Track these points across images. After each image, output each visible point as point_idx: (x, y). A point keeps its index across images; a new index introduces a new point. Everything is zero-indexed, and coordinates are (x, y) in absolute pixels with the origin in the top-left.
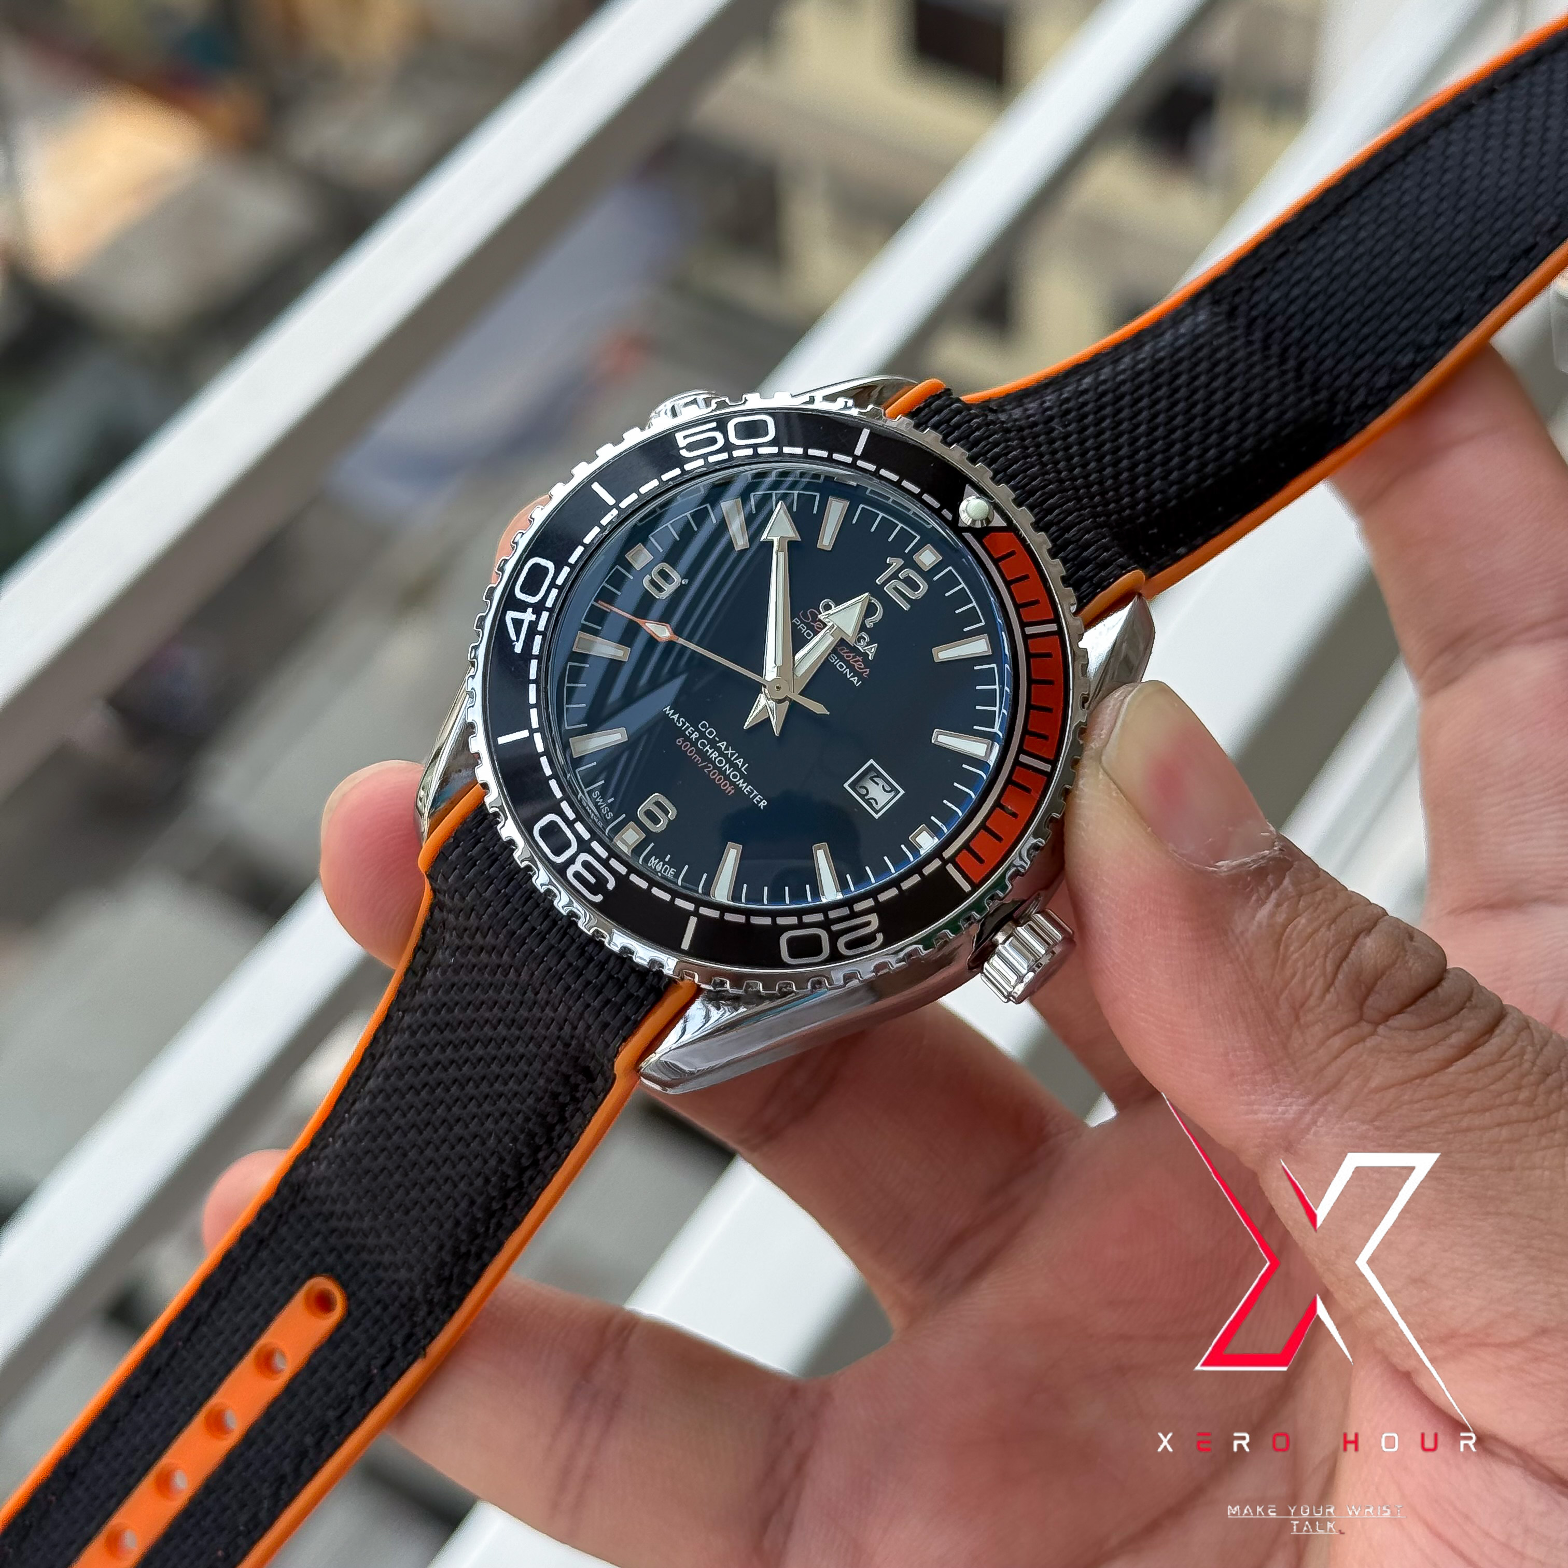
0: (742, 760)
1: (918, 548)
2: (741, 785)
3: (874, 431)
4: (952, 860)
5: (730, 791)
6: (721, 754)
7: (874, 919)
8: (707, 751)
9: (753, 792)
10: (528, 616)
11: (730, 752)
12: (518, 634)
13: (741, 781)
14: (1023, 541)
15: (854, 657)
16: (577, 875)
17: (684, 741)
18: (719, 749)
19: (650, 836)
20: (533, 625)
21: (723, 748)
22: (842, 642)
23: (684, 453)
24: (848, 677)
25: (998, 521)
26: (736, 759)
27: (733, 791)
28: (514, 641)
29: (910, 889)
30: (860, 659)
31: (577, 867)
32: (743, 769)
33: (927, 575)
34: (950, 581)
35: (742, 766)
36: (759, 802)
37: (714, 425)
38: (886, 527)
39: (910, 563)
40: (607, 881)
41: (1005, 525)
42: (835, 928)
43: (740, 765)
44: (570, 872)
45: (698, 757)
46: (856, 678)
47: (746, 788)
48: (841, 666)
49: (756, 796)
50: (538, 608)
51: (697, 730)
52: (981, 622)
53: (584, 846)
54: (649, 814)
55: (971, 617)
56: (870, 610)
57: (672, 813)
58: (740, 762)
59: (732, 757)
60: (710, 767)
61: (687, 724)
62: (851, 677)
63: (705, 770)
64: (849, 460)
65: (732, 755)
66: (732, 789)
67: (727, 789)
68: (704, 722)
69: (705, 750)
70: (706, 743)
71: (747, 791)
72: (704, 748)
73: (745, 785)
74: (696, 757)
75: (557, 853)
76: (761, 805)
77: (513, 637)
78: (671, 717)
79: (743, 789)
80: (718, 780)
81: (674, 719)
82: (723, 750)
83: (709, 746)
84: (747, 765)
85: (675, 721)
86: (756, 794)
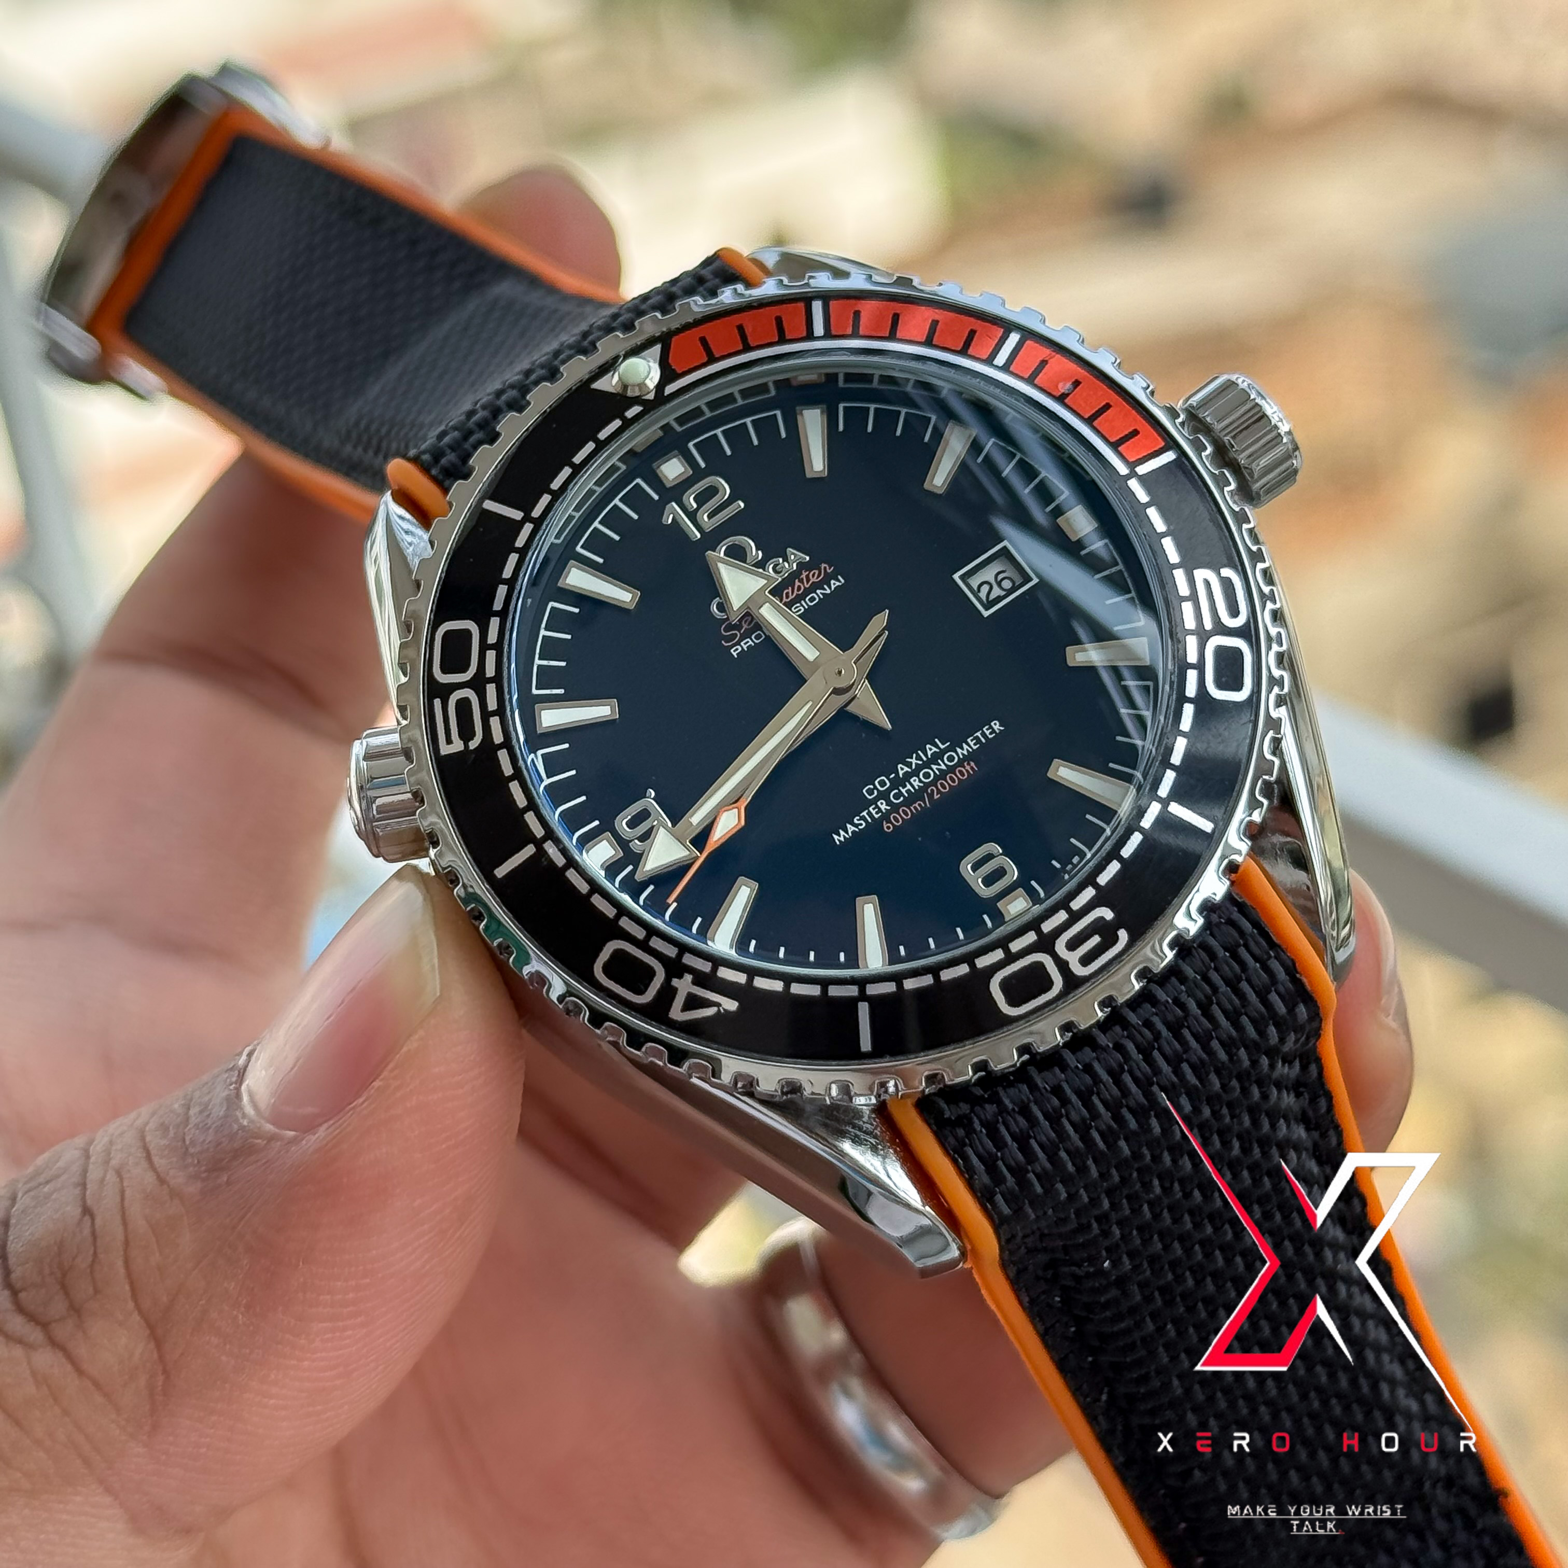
0: (928, 746)
1: (656, 481)
2: (965, 752)
3: (489, 494)
4: (1132, 465)
5: (972, 768)
6: (915, 773)
8: (908, 791)
9: (977, 738)
10: (684, 985)
11: (914, 761)
13: (959, 750)
15: (801, 581)
16: (1086, 960)
17: (889, 821)
18: (908, 776)
19: (1022, 883)
20: (700, 979)
21: (906, 769)
22: (777, 592)
23: (474, 744)
24: (828, 591)
25: (655, 352)
26: (926, 755)
27: (972, 764)
28: (719, 1010)
30: (804, 575)
31: (1073, 959)
32: (942, 747)
33: (698, 475)
34: (709, 446)
35: (937, 746)
36: (993, 731)
37: (437, 703)
38: (615, 519)
39: (676, 492)
40: (1102, 918)
41: (659, 345)
42: (1208, 625)
43: (934, 749)
44: (1079, 971)
45: (916, 805)
46: (832, 582)
47: (970, 746)
48: (812, 599)
49: (984, 734)
50: (675, 968)
51: (874, 802)
52: (775, 415)
53: (1046, 944)
54: (989, 881)
55: (766, 427)
56: (737, 554)
57: (994, 848)
58: (931, 750)
59: (921, 759)
60: (932, 790)
61: (865, 813)
62: (830, 588)
63: (936, 797)
64: (528, 528)
65: (919, 758)
66: (969, 764)
67: (967, 771)
68: (864, 791)
69: (906, 795)
70: (896, 791)
71: (975, 744)
72: (904, 796)
73: (965, 746)
74: (915, 808)
75: (1048, 984)
76: (998, 729)
77: (710, 1012)
78: (850, 834)
79: (971, 750)
80: (954, 781)
81: (853, 832)
82: (909, 770)
83: (901, 788)
84: (936, 740)
85: (857, 830)
86: (981, 734)
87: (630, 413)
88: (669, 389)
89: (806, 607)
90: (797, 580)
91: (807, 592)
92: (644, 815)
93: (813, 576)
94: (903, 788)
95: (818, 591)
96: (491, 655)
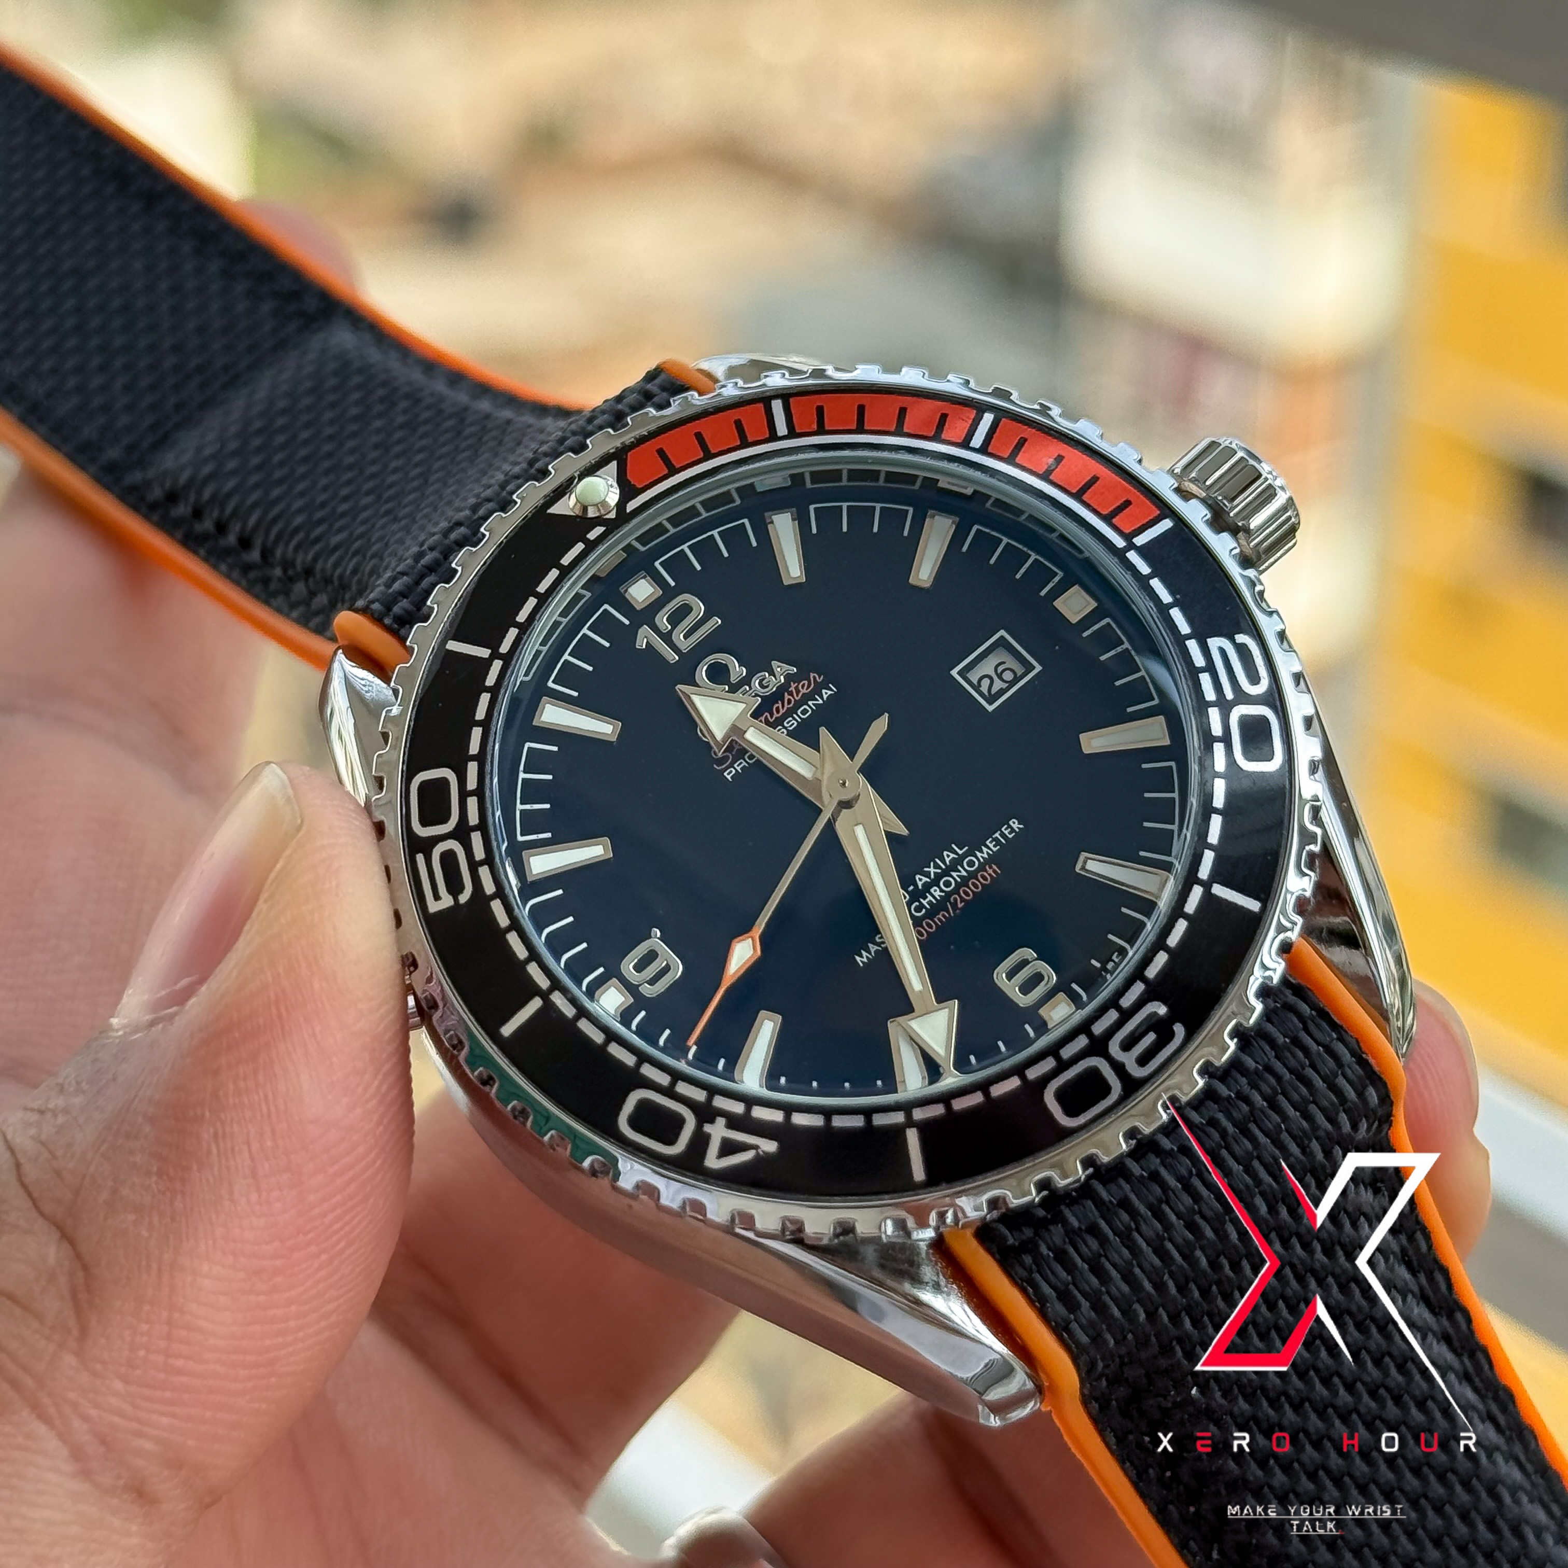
0: (945, 853)
1: (625, 605)
2: (985, 856)
3: (451, 635)
4: (1128, 537)
5: (995, 871)
6: (935, 882)
8: (930, 903)
9: (996, 839)
10: (718, 1131)
11: (932, 870)
12: (744, 1147)
13: (979, 854)
14: (641, 440)
15: (791, 694)
16: (1143, 1060)
18: (927, 887)
19: (1061, 987)
20: (734, 1122)
21: (925, 879)
23: (464, 898)
24: (821, 702)
25: (611, 471)
26: (944, 862)
27: (994, 867)
28: (758, 1153)
29: (1172, 593)
30: (793, 686)
31: (1129, 1060)
32: (960, 852)
33: (668, 594)
34: (678, 565)
35: (956, 853)
36: (1013, 830)
37: (420, 858)
38: (585, 649)
39: (647, 615)
40: (1155, 1014)
41: (615, 463)
42: (1229, 695)
43: (952, 856)
44: (1137, 1072)
45: (940, 916)
46: (824, 691)
47: (990, 848)
49: (1003, 835)
50: (706, 1113)
52: (743, 523)
53: (1099, 1047)
54: (1026, 989)
55: (735, 538)
57: (1028, 953)
58: (949, 856)
59: (940, 868)
60: (955, 900)
62: (822, 698)
63: (960, 906)
64: (497, 665)
65: (937, 866)
66: (991, 867)
67: (990, 875)
69: (928, 906)
70: (917, 903)
71: (995, 846)
72: (926, 908)
73: (985, 849)
74: (939, 919)
75: (1106, 1090)
76: (1018, 828)
77: (747, 1156)
78: (873, 954)
79: (991, 852)
80: (977, 887)
81: (876, 952)
82: (928, 880)
83: (922, 900)
84: (953, 846)
85: (880, 949)
86: (1000, 835)
87: (592, 535)
88: (631, 506)
89: (799, 720)
90: (786, 694)
91: (798, 704)
92: (651, 956)
93: (803, 686)
94: (924, 899)
95: (810, 703)
96: (472, 802)
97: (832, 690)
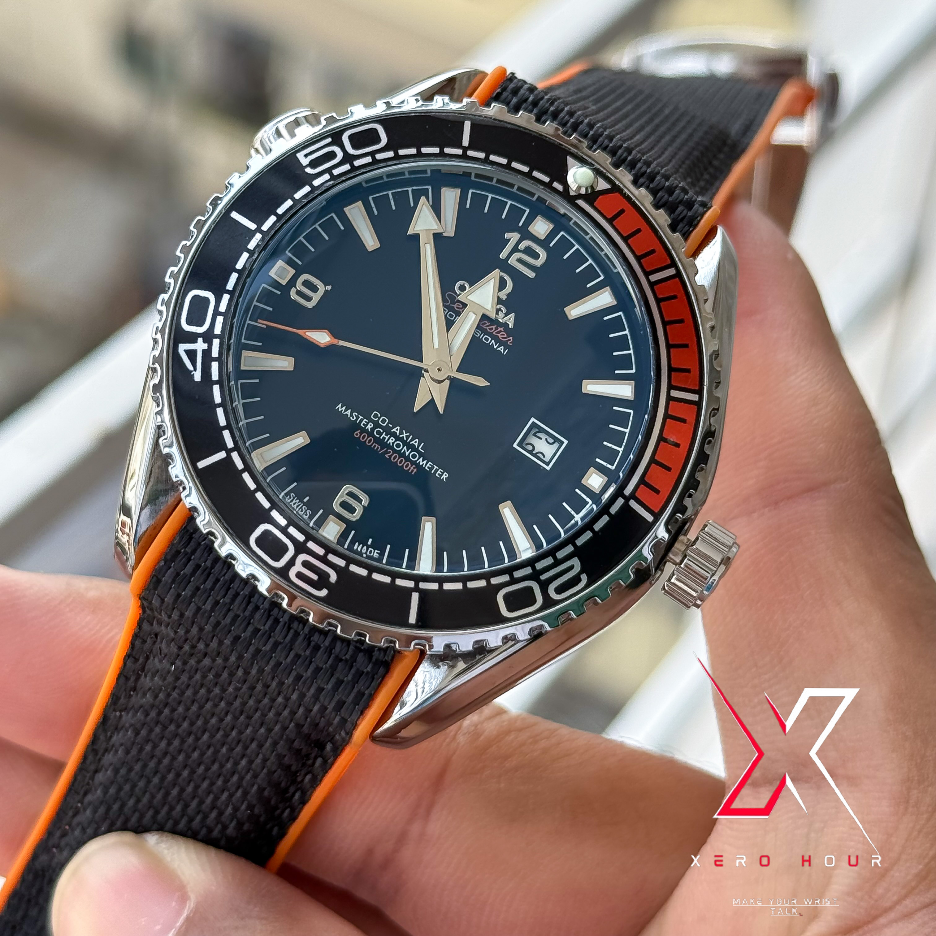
0: (417, 440)
1: (530, 220)
2: (421, 463)
3: (476, 122)
4: (633, 496)
5: (413, 471)
6: (397, 438)
7: (576, 562)
9: (433, 467)
10: (200, 346)
11: (405, 435)
12: (194, 363)
13: (421, 459)
14: (628, 199)
15: (496, 329)
16: (299, 575)
17: (361, 434)
18: (394, 435)
19: (350, 525)
20: (207, 353)
21: (398, 432)
22: (484, 317)
23: (309, 170)
24: (495, 347)
25: (603, 185)
26: (411, 440)
27: (415, 470)
28: (192, 371)
29: (602, 529)
30: (502, 329)
31: (298, 567)
32: (420, 449)
33: (544, 243)
34: (565, 245)
35: (419, 446)
36: (441, 476)
37: (329, 140)
38: (497, 206)
39: (526, 235)
40: (329, 576)
41: (609, 187)
42: (543, 577)
43: (416, 444)
44: (292, 574)
45: (377, 446)
46: (502, 347)
47: (427, 465)
48: (487, 339)
49: (437, 470)
50: (208, 337)
51: (371, 420)
52: (601, 276)
53: (300, 548)
54: (344, 505)
55: (590, 273)
56: (502, 284)
57: (365, 500)
58: (415, 442)
59: (407, 439)
60: (390, 452)
61: (361, 417)
62: (498, 347)
63: (387, 456)
64: (459, 152)
65: (408, 437)
66: (414, 468)
67: (410, 468)
68: (375, 412)
69: (381, 438)
70: (382, 431)
71: (428, 467)
72: (380, 436)
73: (425, 462)
74: (375, 446)
75: (277, 558)
76: (443, 478)
77: (190, 367)
78: (345, 413)
79: (424, 466)
80: (400, 463)
81: (347, 415)
82: (398, 434)
83: (384, 433)
84: (423, 444)
85: (349, 416)
86: (436, 469)
87: (556, 185)
88: (580, 203)
89: (480, 338)
90: (495, 326)
91: (491, 335)
93: (502, 335)
94: (385, 435)
95: (493, 341)
96: (368, 159)
97: (504, 352)
